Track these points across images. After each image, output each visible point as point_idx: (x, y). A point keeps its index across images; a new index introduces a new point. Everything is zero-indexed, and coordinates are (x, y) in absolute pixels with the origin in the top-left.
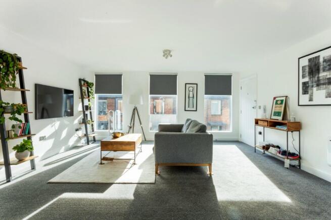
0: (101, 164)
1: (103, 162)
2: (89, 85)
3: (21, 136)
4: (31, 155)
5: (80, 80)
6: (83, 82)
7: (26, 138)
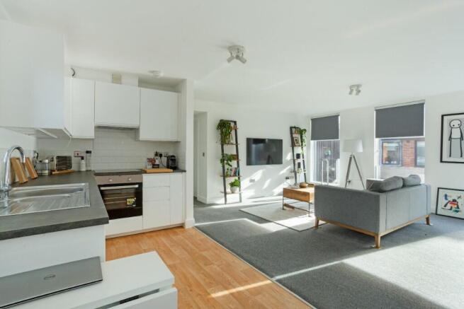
0: (283, 209)
1: (285, 207)
2: (301, 132)
3: (233, 176)
4: (240, 191)
5: (291, 128)
6: (294, 130)
7: (237, 178)
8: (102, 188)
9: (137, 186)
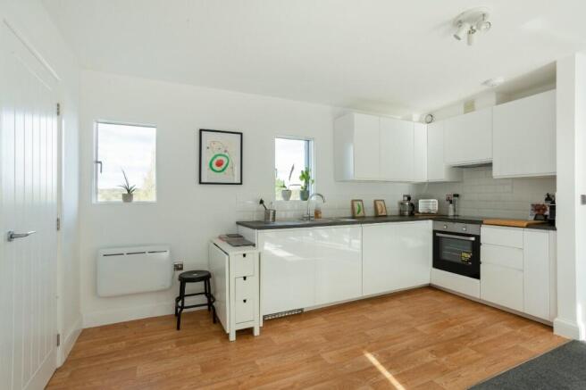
8: (438, 234)
9: (473, 239)
